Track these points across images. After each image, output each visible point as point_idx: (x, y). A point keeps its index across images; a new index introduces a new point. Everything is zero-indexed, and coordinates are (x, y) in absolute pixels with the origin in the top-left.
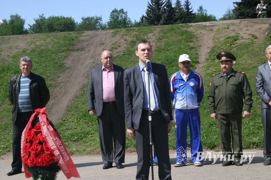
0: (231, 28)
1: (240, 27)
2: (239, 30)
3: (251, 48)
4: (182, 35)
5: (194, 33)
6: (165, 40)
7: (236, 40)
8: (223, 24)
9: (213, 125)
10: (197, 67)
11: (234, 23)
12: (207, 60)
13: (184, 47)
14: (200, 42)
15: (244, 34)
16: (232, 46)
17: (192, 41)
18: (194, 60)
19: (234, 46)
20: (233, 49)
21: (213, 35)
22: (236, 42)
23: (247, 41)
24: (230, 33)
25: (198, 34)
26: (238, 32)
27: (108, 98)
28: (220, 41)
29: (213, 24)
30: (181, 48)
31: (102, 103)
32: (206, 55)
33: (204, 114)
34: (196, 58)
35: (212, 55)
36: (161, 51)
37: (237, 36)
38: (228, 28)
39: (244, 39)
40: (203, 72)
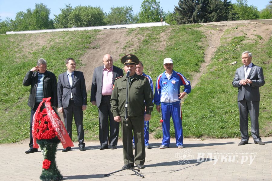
0: (240, 28)
1: (248, 28)
2: (247, 30)
3: (253, 49)
4: (193, 34)
5: (204, 32)
6: (176, 39)
7: (242, 41)
8: (234, 24)
10: (202, 66)
11: (243, 24)
12: (212, 59)
13: (193, 46)
14: (208, 42)
15: (251, 34)
16: (237, 46)
17: (201, 41)
18: (199, 59)
19: (238, 46)
20: (237, 50)
21: (222, 35)
22: (241, 42)
23: (252, 41)
24: (237, 33)
25: (207, 34)
26: (246, 33)
28: (227, 41)
29: (224, 24)
30: (189, 48)
31: (101, 97)
32: (212, 55)
34: (203, 57)
35: (217, 54)
36: (170, 50)
37: (244, 37)
38: (236, 29)
39: (249, 39)
40: (207, 70)
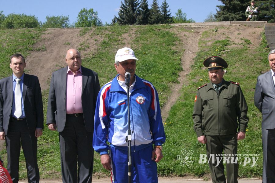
0: (220, 31)
1: (230, 30)
2: (230, 33)
3: (244, 55)
4: (163, 37)
5: (177, 35)
6: (143, 42)
7: (226, 45)
8: (211, 26)
9: (200, 146)
10: (181, 75)
11: (223, 26)
12: (192, 66)
13: (166, 50)
14: (184, 45)
15: (236, 38)
16: (222, 52)
17: (175, 45)
18: (177, 67)
19: (224, 52)
20: (223, 56)
21: (200, 38)
22: (226, 47)
23: (239, 46)
24: (219, 37)
25: (181, 37)
26: (229, 36)
27: (73, 109)
28: (207, 45)
29: (199, 25)
30: (161, 52)
31: (65, 115)
32: (191, 62)
33: (189, 133)
34: (180, 64)
35: (198, 61)
36: (137, 55)
37: (228, 40)
38: (216, 31)
39: (235, 44)
40: (188, 81)
